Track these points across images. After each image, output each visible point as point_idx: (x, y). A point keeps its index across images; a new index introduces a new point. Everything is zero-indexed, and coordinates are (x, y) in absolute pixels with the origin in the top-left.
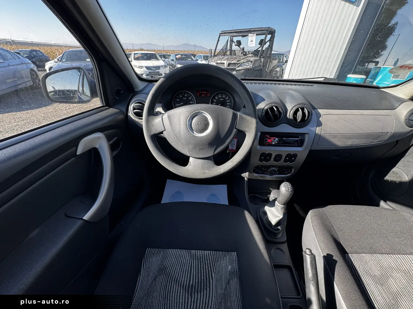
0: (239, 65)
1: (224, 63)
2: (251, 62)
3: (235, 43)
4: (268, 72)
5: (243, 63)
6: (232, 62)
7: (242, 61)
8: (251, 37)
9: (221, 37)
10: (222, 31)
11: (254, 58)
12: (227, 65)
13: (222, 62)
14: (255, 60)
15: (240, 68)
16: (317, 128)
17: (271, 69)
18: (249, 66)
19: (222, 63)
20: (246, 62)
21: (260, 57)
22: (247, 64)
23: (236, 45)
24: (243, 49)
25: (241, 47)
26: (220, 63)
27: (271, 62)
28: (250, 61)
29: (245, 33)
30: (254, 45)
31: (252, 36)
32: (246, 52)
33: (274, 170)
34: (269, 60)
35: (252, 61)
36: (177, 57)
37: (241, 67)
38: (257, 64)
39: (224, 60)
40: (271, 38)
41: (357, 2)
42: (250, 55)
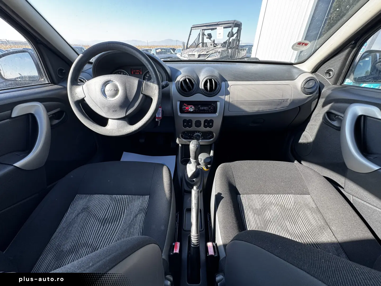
0: (208, 56)
1: (194, 55)
2: (219, 52)
3: (206, 36)
5: (211, 54)
6: (202, 53)
7: (211, 52)
8: (219, 30)
9: (192, 30)
10: (193, 25)
11: (222, 49)
12: (197, 57)
13: (193, 53)
14: (222, 51)
16: (226, 96)
18: (217, 56)
19: (193, 55)
20: (215, 53)
21: (227, 48)
22: (215, 55)
23: (207, 38)
24: (214, 41)
25: (212, 39)
26: (191, 55)
27: (239, 53)
28: (218, 52)
29: (213, 26)
30: (222, 37)
32: (216, 44)
33: (198, 135)
34: (237, 51)
36: (157, 51)
37: (210, 58)
38: (225, 55)
39: (195, 52)
40: (238, 30)
42: (219, 46)
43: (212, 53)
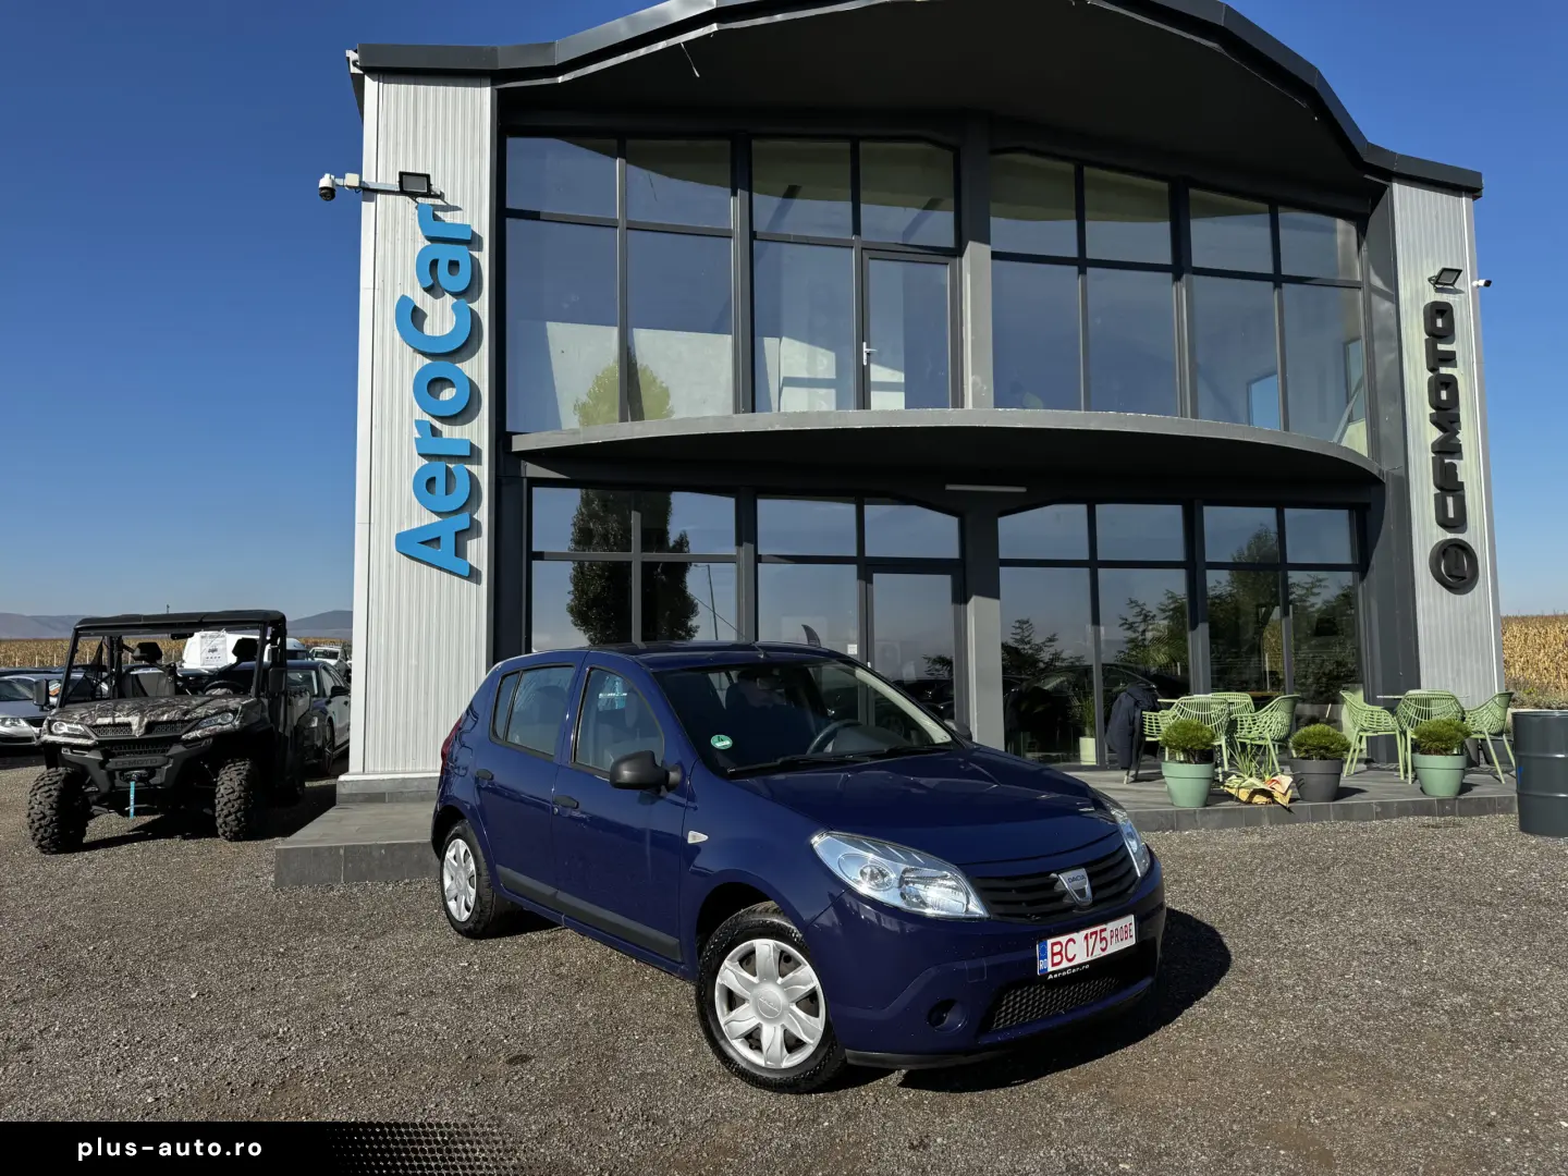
0: (194, 723)
1: (129, 725)
2: (235, 712)
4: (288, 734)
5: (204, 718)
6: (165, 718)
7: (200, 712)
8: (209, 640)
10: (80, 621)
11: (238, 700)
12: (142, 730)
13: (120, 719)
14: (244, 706)
15: (197, 733)
17: (295, 724)
18: (230, 723)
19: (119, 725)
20: (215, 714)
21: (257, 695)
22: (220, 721)
26: (109, 725)
27: (293, 705)
28: (231, 711)
29: (184, 626)
31: (211, 637)
34: (283, 699)
35: (237, 710)
37: (200, 730)
38: (255, 717)
39: (128, 715)
40: (275, 636)
41: (473, 575)
42: (218, 692)
43: (207, 716)
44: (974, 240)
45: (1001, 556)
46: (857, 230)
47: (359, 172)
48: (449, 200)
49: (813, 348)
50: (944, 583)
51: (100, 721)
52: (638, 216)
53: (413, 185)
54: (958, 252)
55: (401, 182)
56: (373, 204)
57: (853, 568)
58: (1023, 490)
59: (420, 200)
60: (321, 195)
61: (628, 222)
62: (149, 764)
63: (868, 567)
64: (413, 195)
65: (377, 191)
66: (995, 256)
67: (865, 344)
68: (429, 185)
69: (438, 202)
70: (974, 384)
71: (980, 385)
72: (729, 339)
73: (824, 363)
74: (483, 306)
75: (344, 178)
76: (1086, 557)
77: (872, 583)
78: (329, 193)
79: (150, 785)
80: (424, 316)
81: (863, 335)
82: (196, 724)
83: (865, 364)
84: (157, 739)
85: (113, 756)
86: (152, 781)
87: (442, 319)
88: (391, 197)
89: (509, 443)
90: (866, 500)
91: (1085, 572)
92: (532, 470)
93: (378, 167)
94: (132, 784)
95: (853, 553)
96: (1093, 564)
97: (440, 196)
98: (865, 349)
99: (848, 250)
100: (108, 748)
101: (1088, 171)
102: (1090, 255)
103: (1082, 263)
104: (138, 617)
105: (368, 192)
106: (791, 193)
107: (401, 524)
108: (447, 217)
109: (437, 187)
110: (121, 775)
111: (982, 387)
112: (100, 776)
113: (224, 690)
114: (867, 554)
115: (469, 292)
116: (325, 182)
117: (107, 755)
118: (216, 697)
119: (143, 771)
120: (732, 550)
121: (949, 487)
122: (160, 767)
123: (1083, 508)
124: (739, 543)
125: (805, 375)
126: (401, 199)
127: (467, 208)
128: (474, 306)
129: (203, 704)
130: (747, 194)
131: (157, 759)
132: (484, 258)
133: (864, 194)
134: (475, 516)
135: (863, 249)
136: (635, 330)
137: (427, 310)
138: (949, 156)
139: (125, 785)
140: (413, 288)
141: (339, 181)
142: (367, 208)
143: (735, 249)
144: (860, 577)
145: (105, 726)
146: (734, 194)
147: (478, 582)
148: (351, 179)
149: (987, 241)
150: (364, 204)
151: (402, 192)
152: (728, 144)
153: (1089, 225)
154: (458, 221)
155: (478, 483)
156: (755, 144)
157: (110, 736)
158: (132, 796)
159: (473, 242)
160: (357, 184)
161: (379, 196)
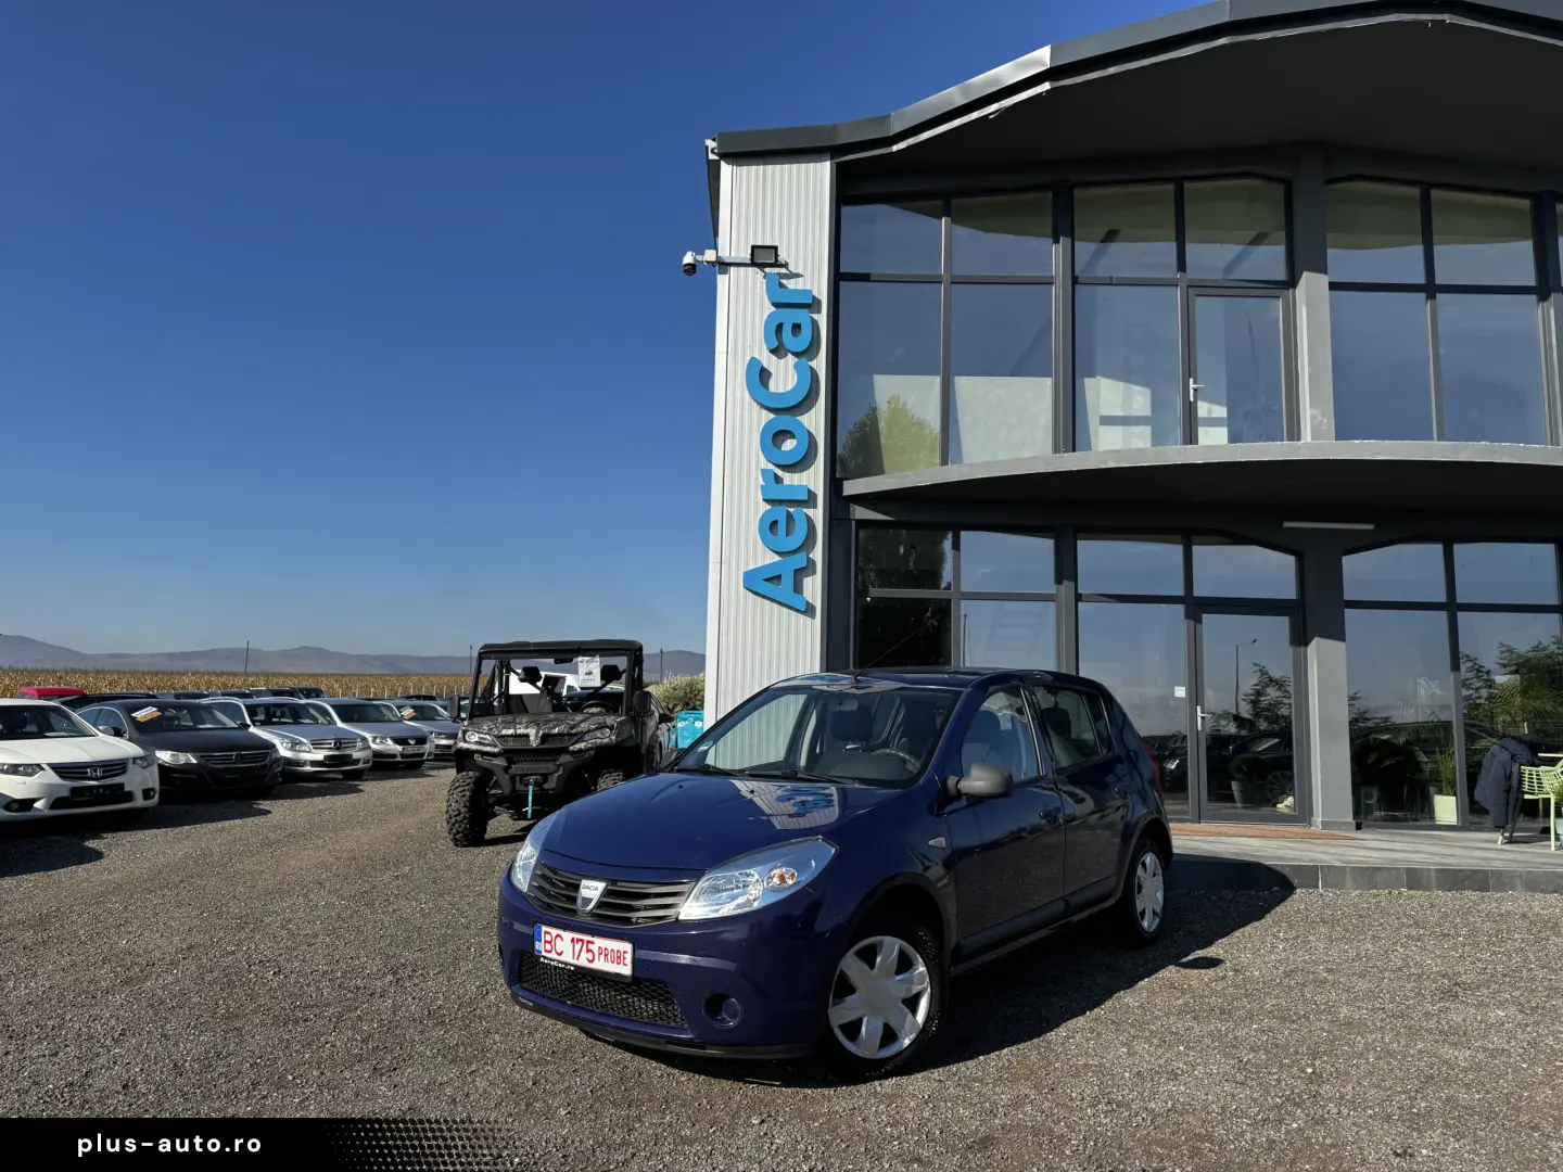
0: (575, 738)
1: (527, 736)
2: (611, 728)
5: (587, 733)
6: (556, 731)
7: (584, 727)
8: (584, 665)
9: (484, 662)
10: (482, 646)
11: (613, 717)
12: (538, 741)
13: (521, 731)
14: (615, 725)
15: (582, 745)
18: (607, 737)
19: (520, 736)
20: (596, 729)
21: (625, 715)
22: (599, 735)
26: (512, 736)
29: (566, 653)
31: (587, 662)
35: (613, 726)
36: (140, 715)
37: (584, 744)
38: (625, 733)
39: (527, 728)
40: (633, 662)
41: (809, 610)
42: (594, 710)
43: (589, 731)
44: (1308, 270)
45: (1347, 597)
46: (1182, 266)
47: (716, 248)
48: (792, 268)
49: (1127, 385)
50: (1282, 624)
51: (504, 732)
52: (961, 271)
53: (764, 257)
54: (1292, 282)
55: (752, 254)
56: (727, 276)
57: (1180, 608)
58: (1370, 527)
59: (767, 270)
60: (685, 271)
61: (952, 276)
62: (544, 772)
63: (1197, 607)
64: (762, 266)
65: (730, 264)
66: (1333, 286)
67: (1191, 380)
68: (777, 255)
69: (783, 271)
70: (1313, 418)
71: (1320, 418)
72: (1049, 382)
73: (1140, 400)
74: (820, 364)
75: (703, 254)
76: (1442, 598)
77: (1201, 623)
78: (691, 268)
79: (542, 789)
80: (770, 374)
81: (1189, 371)
82: (580, 737)
83: (1192, 400)
84: (551, 748)
85: (514, 763)
86: (546, 786)
87: (785, 377)
88: (742, 269)
89: (841, 489)
90: (1194, 538)
91: (1443, 616)
92: (861, 513)
93: (732, 242)
94: (531, 788)
95: (1180, 592)
96: (1452, 606)
97: (785, 265)
98: (1192, 385)
99: (1175, 288)
100: (511, 755)
101: (1435, 194)
102: (1439, 280)
103: (1431, 289)
104: (528, 644)
105: (723, 265)
106: (1110, 237)
107: (747, 564)
108: (791, 284)
109: (783, 257)
110: (521, 781)
111: (1322, 421)
112: (504, 779)
113: (599, 709)
114: (1196, 594)
115: (809, 352)
116: (688, 258)
117: (510, 762)
118: (593, 715)
119: (538, 777)
120: (1051, 588)
121: (1287, 524)
122: (551, 774)
123: (1438, 548)
124: (1059, 581)
125: (1118, 413)
126: (751, 270)
127: (808, 275)
128: (813, 364)
129: (585, 720)
130: (1070, 240)
131: (551, 766)
132: (822, 319)
133: (1188, 233)
134: (811, 556)
135: (1188, 286)
136: (957, 378)
137: (772, 370)
138: (1279, 190)
139: (523, 788)
140: (761, 351)
141: (699, 258)
142: (722, 280)
143: (1057, 295)
144: (1188, 616)
145: (508, 736)
146: (1056, 241)
147: (813, 616)
148: (710, 255)
149: (1324, 270)
150: (719, 277)
151: (753, 264)
152: (1050, 194)
153: (1437, 249)
154: (800, 287)
155: (814, 525)
156: (1077, 193)
157: (511, 745)
158: (530, 798)
159: (814, 305)
160: (713, 259)
161: (732, 268)
